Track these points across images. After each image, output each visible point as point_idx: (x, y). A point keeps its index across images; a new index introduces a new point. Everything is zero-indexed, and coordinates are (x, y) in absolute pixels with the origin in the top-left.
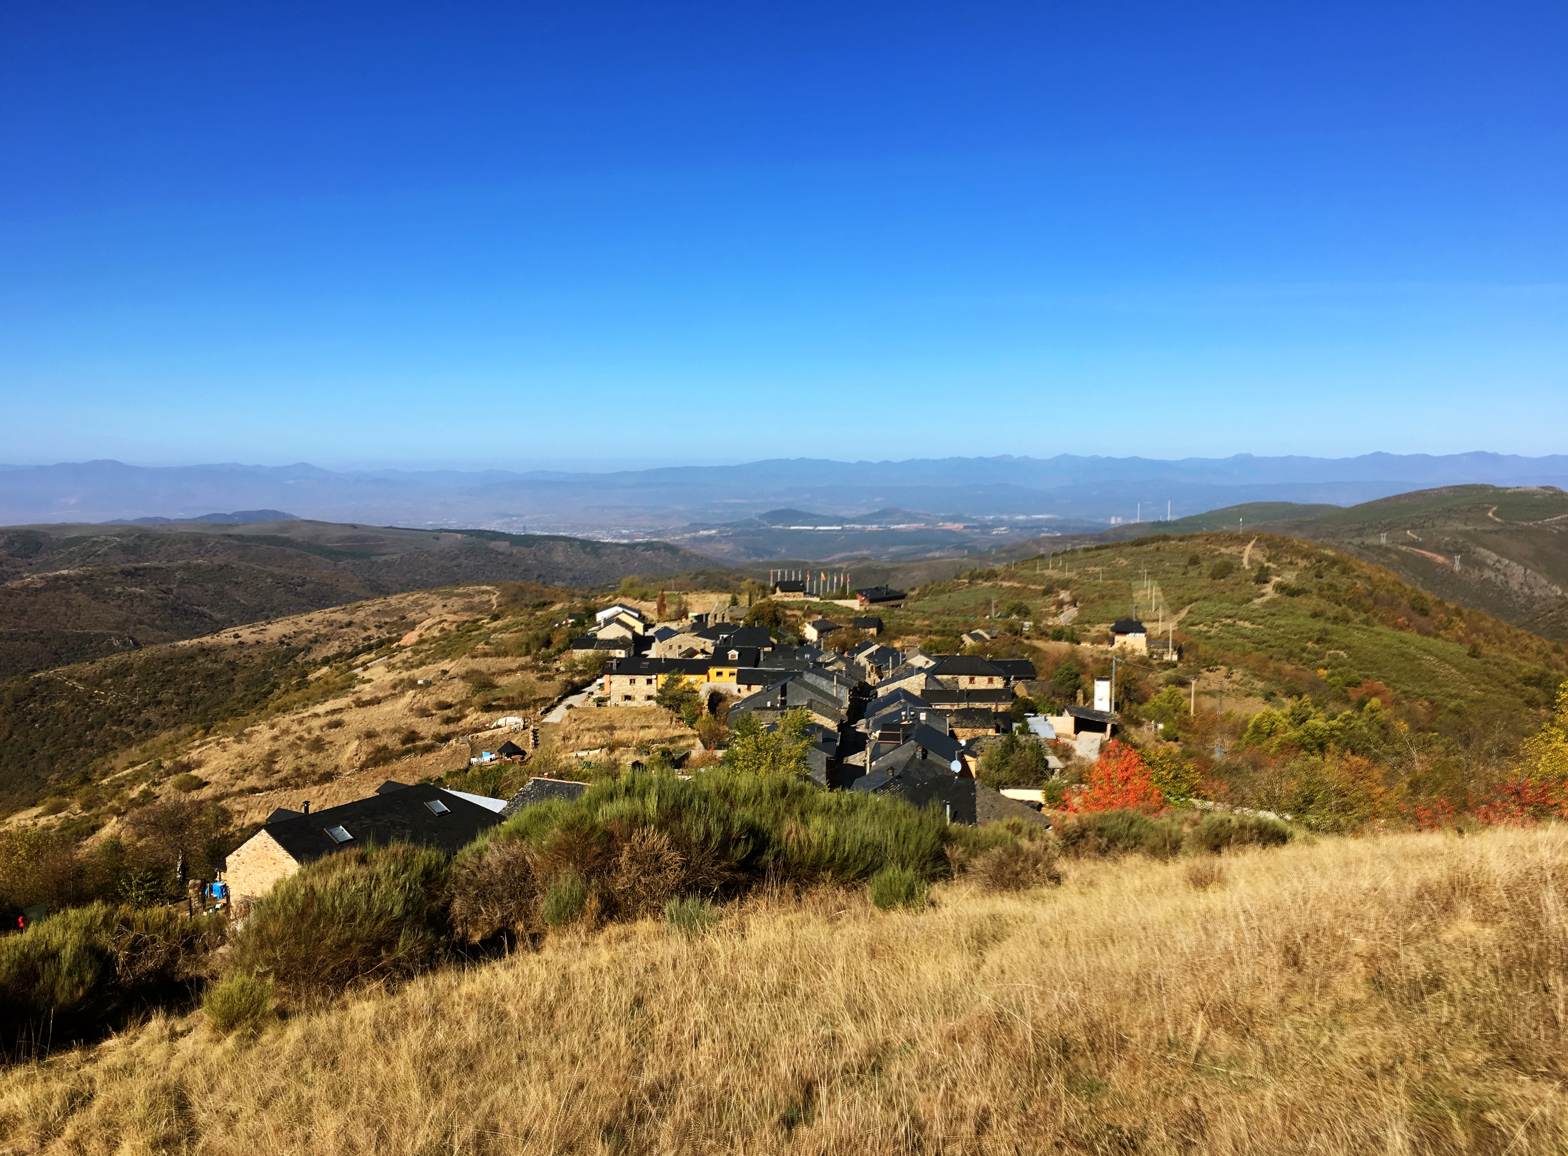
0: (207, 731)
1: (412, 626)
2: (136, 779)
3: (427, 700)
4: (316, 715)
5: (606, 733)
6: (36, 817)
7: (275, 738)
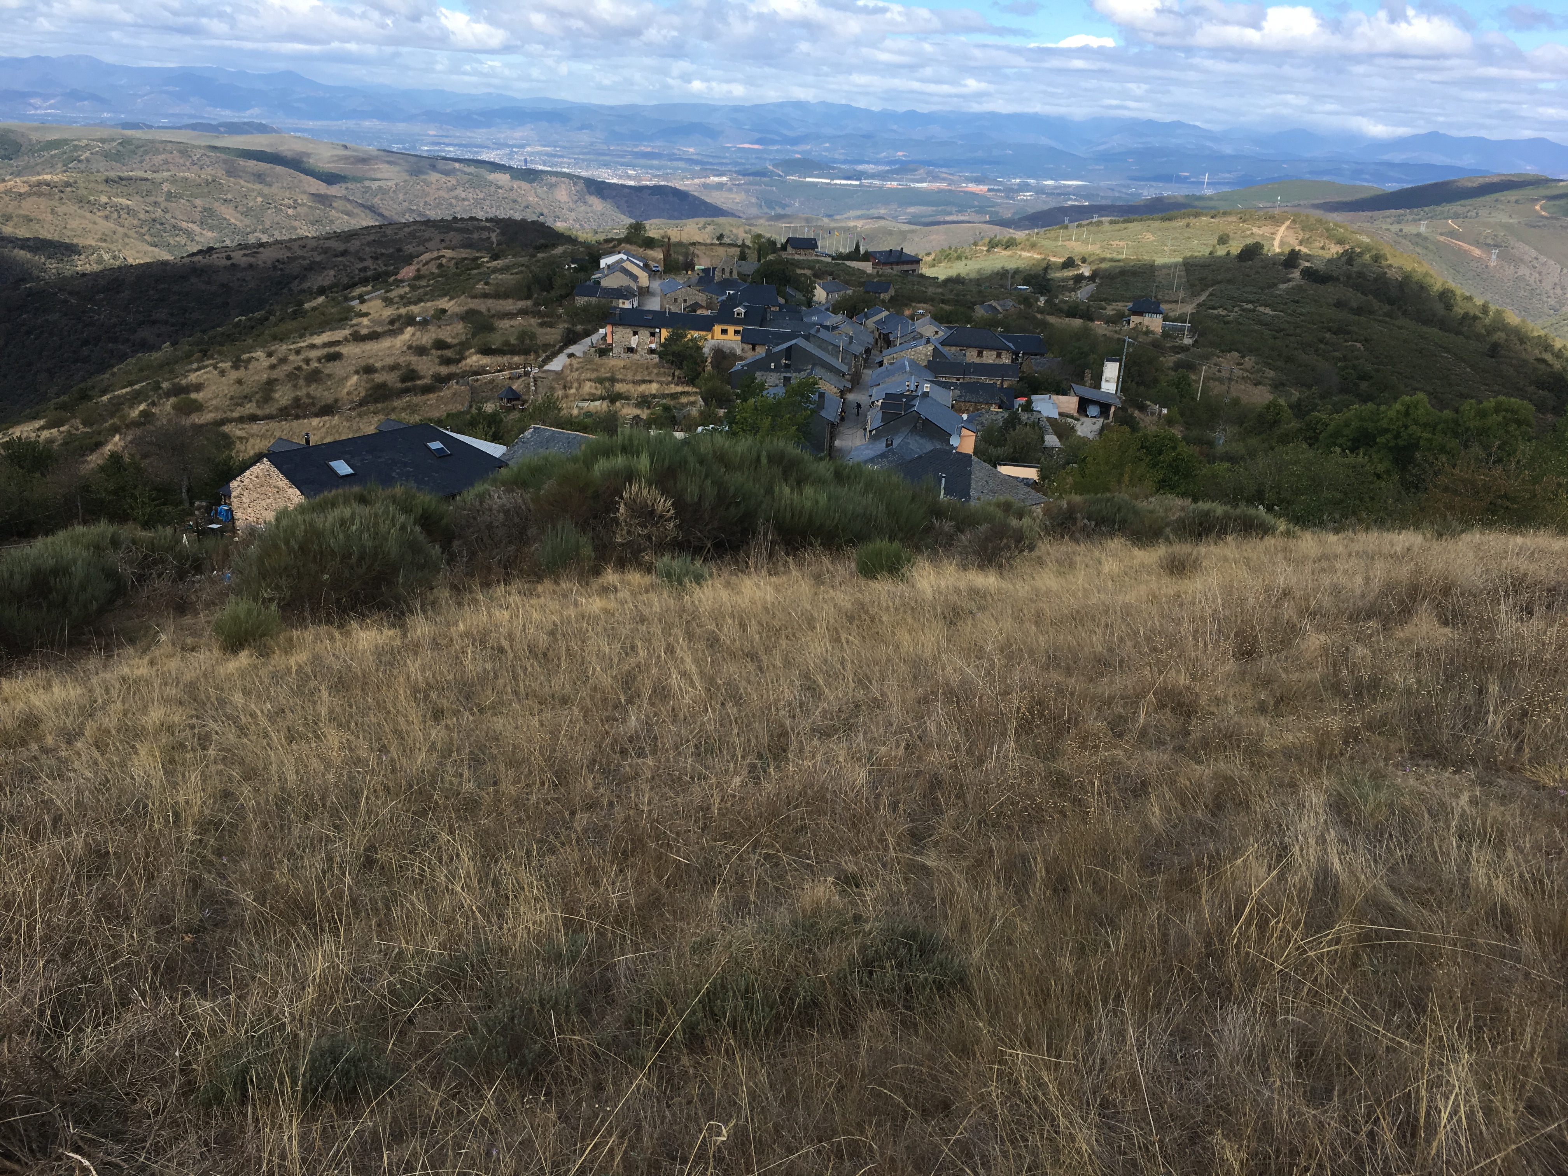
0: (205, 354)
1: (409, 260)
2: (136, 398)
3: (426, 338)
4: (313, 346)
5: (607, 384)
6: (38, 430)
7: (273, 367)
